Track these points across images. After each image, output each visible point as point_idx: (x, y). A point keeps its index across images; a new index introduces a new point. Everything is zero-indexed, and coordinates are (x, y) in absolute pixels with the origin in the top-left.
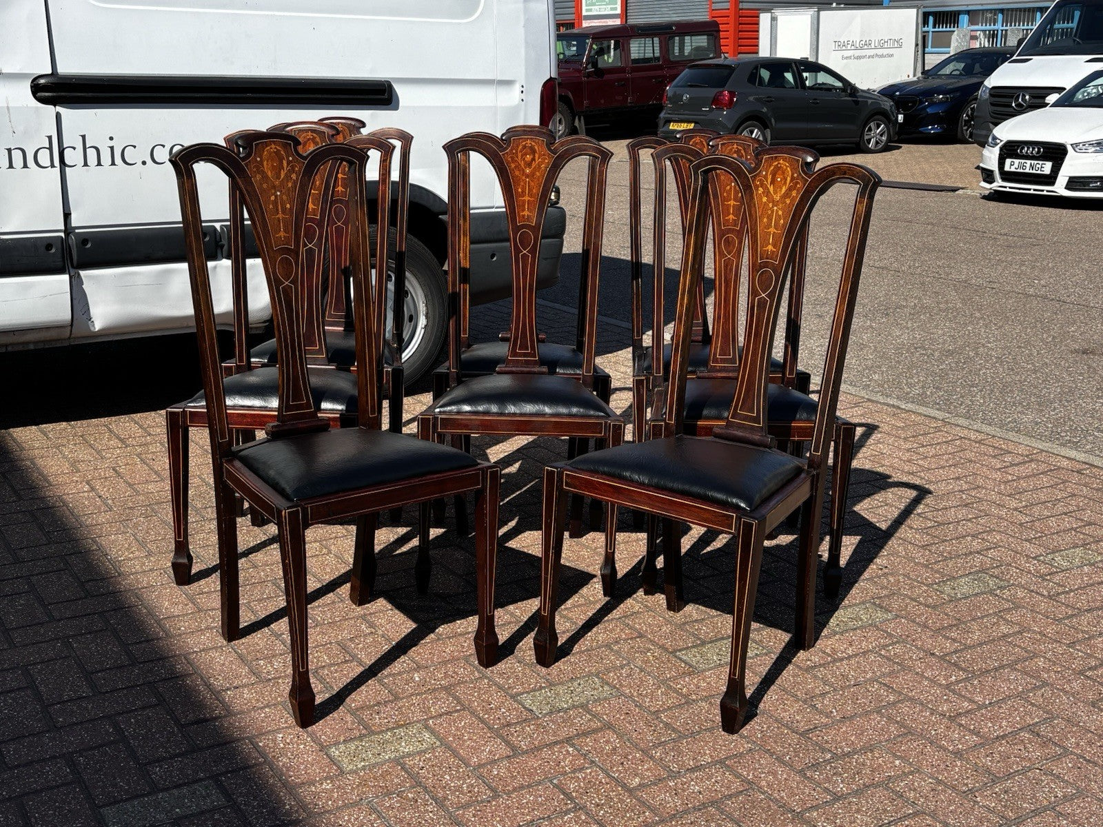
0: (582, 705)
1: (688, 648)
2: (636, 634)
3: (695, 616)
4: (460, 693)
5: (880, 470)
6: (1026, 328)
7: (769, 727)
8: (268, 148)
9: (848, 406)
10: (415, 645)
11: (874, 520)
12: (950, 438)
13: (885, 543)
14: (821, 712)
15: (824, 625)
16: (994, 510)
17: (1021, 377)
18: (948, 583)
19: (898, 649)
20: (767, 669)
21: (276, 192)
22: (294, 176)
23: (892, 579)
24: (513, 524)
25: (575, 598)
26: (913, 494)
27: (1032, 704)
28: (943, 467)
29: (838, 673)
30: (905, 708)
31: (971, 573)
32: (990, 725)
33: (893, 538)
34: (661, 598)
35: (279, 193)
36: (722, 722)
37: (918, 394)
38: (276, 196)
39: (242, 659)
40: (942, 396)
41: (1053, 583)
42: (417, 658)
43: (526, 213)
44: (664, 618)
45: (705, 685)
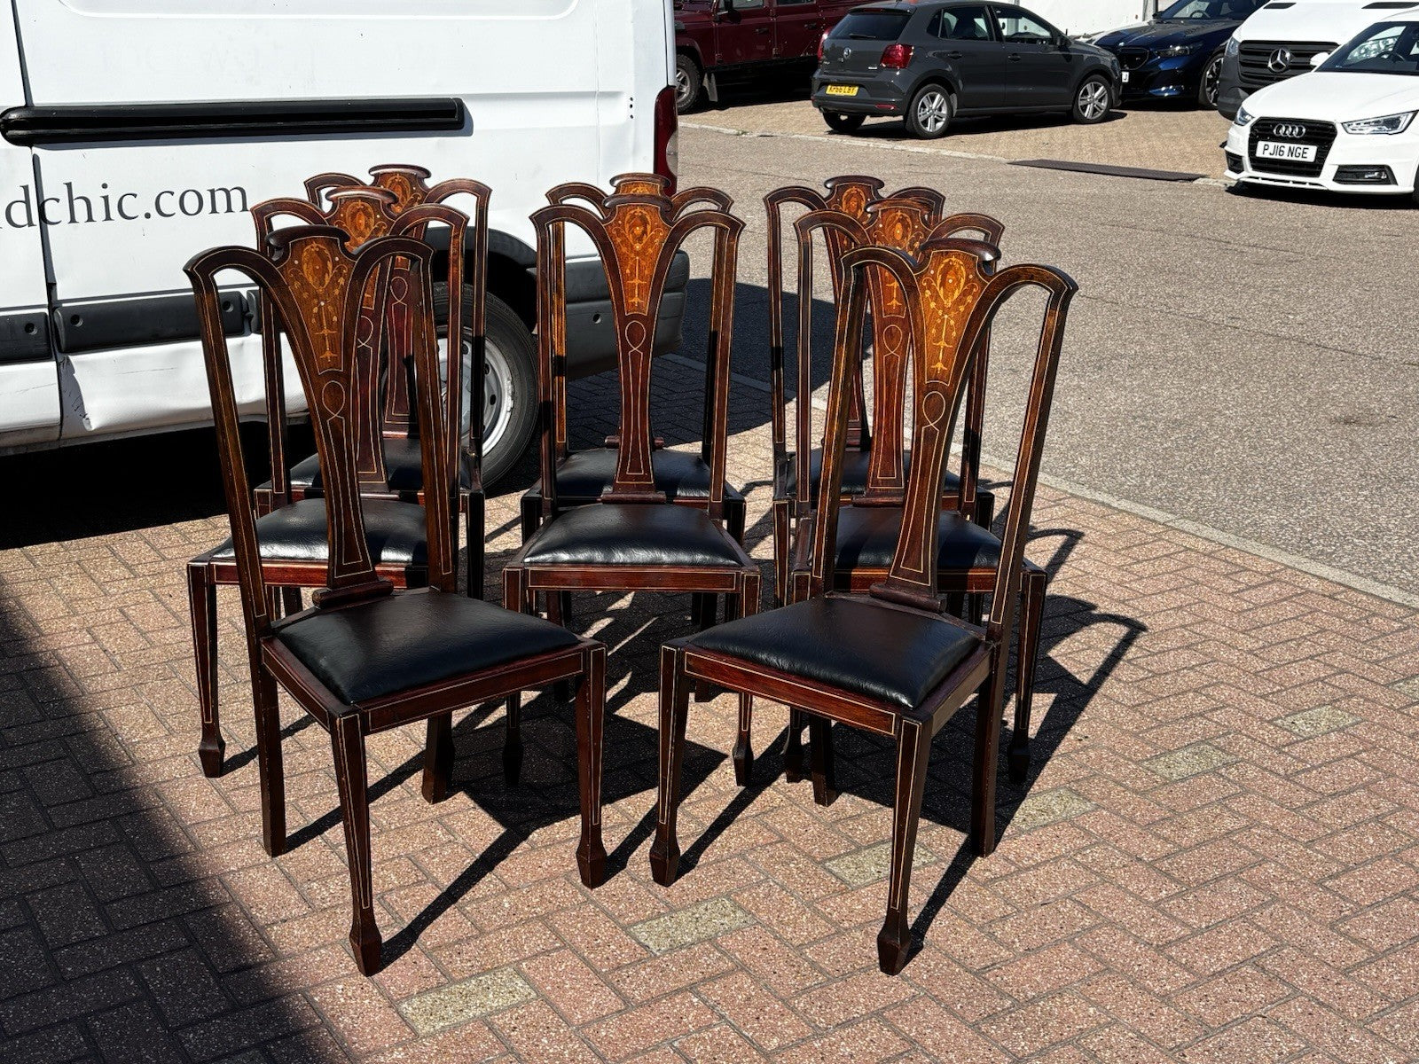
0: (710, 940)
1: (839, 856)
2: (776, 838)
3: (850, 811)
4: (559, 925)
5: (1083, 597)
6: (1275, 386)
7: (936, 965)
8: (308, 247)
9: (1047, 505)
10: (504, 858)
11: (1073, 670)
12: (1172, 550)
13: (1086, 703)
14: (1001, 943)
15: (1006, 820)
16: (1224, 655)
17: (1265, 460)
18: (1162, 759)
19: (1098, 853)
20: (936, 884)
21: (319, 303)
22: (341, 281)
23: (1092, 754)
24: (623, 683)
25: (701, 788)
26: (1122, 630)
27: (1259, 928)
28: (1162, 592)
29: (1023, 888)
30: (1103, 936)
31: (1191, 744)
32: (1206, 957)
33: (1096, 696)
34: (807, 786)
35: (323, 304)
36: (880, 958)
37: (1135, 485)
38: (320, 308)
39: (290, 881)
40: (1165, 488)
41: (1291, 756)
42: (506, 877)
43: (636, 300)
44: (811, 815)
45: (860, 907)
